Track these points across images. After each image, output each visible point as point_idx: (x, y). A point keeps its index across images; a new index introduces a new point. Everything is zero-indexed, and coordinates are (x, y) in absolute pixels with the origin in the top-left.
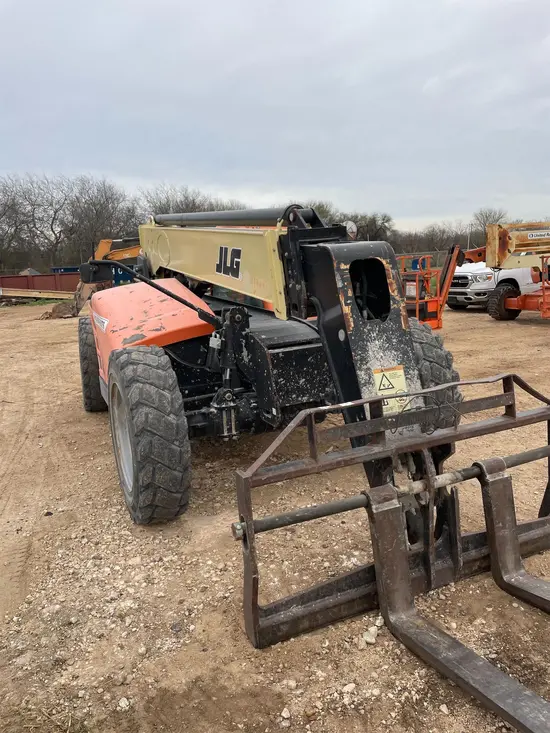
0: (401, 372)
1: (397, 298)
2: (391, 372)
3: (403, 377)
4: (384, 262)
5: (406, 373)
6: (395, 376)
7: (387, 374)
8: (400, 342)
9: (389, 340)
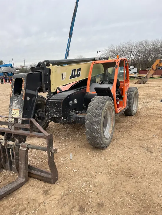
0: (19, 111)
1: (23, 90)
2: (16, 111)
3: (19, 113)
4: (23, 79)
5: (20, 112)
6: (17, 112)
7: (15, 111)
8: (21, 103)
9: (18, 102)
